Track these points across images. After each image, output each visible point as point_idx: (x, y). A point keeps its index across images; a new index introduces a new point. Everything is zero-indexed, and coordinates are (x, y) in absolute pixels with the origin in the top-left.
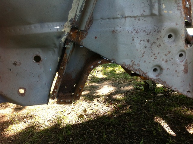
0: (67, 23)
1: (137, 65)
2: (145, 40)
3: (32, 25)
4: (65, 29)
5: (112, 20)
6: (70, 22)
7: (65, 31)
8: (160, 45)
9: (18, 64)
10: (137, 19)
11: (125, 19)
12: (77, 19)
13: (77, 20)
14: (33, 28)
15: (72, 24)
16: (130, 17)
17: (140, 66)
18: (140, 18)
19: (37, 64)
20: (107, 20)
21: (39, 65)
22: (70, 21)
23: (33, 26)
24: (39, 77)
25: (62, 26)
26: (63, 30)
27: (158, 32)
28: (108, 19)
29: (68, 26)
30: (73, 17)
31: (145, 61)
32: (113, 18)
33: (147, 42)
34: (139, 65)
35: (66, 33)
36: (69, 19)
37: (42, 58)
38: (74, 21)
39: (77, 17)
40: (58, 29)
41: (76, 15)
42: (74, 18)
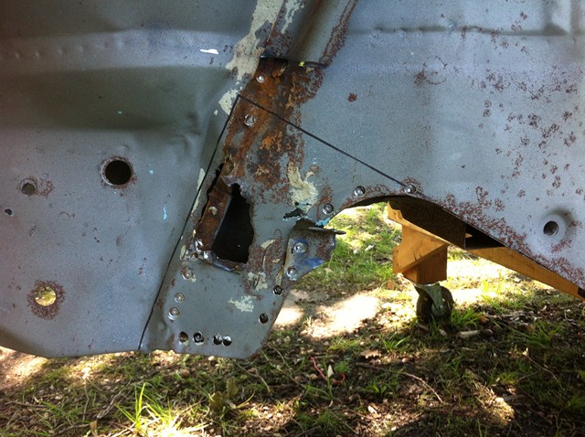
0: (244, 41)
1: (493, 205)
2: (525, 119)
3: (116, 35)
4: (236, 61)
5: (418, 36)
6: (257, 37)
7: (235, 71)
8: (573, 139)
9: (40, 190)
10: (499, 39)
11: (463, 36)
12: (286, 26)
13: (287, 31)
14: (120, 44)
15: (266, 44)
16: (480, 30)
17: (506, 209)
18: (510, 39)
19: (117, 192)
20: (401, 34)
21: (122, 195)
22: (258, 33)
23: (119, 40)
24: (118, 242)
25: (229, 51)
26: (229, 66)
27: (567, 91)
28: (405, 30)
29: (248, 50)
30: (272, 20)
31: (522, 194)
32: (423, 29)
33: (531, 124)
34: (500, 206)
35: (239, 77)
36: (257, 25)
37: (136, 169)
38: (275, 33)
39: (289, 20)
40: (212, 57)
41: (283, 11)
42: (277, 23)
